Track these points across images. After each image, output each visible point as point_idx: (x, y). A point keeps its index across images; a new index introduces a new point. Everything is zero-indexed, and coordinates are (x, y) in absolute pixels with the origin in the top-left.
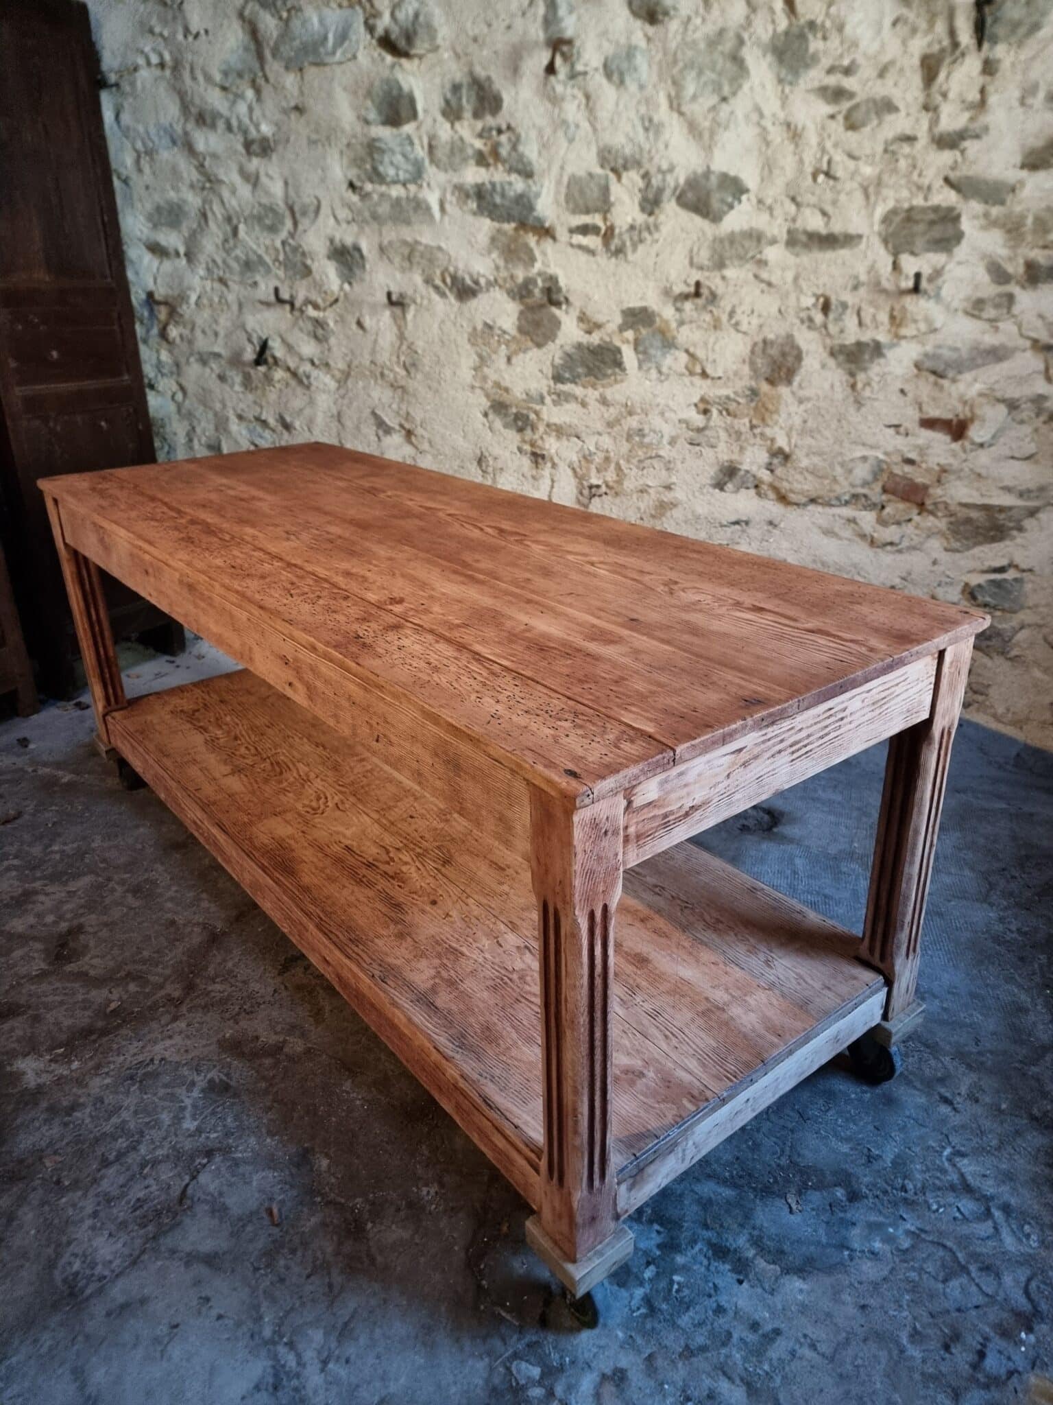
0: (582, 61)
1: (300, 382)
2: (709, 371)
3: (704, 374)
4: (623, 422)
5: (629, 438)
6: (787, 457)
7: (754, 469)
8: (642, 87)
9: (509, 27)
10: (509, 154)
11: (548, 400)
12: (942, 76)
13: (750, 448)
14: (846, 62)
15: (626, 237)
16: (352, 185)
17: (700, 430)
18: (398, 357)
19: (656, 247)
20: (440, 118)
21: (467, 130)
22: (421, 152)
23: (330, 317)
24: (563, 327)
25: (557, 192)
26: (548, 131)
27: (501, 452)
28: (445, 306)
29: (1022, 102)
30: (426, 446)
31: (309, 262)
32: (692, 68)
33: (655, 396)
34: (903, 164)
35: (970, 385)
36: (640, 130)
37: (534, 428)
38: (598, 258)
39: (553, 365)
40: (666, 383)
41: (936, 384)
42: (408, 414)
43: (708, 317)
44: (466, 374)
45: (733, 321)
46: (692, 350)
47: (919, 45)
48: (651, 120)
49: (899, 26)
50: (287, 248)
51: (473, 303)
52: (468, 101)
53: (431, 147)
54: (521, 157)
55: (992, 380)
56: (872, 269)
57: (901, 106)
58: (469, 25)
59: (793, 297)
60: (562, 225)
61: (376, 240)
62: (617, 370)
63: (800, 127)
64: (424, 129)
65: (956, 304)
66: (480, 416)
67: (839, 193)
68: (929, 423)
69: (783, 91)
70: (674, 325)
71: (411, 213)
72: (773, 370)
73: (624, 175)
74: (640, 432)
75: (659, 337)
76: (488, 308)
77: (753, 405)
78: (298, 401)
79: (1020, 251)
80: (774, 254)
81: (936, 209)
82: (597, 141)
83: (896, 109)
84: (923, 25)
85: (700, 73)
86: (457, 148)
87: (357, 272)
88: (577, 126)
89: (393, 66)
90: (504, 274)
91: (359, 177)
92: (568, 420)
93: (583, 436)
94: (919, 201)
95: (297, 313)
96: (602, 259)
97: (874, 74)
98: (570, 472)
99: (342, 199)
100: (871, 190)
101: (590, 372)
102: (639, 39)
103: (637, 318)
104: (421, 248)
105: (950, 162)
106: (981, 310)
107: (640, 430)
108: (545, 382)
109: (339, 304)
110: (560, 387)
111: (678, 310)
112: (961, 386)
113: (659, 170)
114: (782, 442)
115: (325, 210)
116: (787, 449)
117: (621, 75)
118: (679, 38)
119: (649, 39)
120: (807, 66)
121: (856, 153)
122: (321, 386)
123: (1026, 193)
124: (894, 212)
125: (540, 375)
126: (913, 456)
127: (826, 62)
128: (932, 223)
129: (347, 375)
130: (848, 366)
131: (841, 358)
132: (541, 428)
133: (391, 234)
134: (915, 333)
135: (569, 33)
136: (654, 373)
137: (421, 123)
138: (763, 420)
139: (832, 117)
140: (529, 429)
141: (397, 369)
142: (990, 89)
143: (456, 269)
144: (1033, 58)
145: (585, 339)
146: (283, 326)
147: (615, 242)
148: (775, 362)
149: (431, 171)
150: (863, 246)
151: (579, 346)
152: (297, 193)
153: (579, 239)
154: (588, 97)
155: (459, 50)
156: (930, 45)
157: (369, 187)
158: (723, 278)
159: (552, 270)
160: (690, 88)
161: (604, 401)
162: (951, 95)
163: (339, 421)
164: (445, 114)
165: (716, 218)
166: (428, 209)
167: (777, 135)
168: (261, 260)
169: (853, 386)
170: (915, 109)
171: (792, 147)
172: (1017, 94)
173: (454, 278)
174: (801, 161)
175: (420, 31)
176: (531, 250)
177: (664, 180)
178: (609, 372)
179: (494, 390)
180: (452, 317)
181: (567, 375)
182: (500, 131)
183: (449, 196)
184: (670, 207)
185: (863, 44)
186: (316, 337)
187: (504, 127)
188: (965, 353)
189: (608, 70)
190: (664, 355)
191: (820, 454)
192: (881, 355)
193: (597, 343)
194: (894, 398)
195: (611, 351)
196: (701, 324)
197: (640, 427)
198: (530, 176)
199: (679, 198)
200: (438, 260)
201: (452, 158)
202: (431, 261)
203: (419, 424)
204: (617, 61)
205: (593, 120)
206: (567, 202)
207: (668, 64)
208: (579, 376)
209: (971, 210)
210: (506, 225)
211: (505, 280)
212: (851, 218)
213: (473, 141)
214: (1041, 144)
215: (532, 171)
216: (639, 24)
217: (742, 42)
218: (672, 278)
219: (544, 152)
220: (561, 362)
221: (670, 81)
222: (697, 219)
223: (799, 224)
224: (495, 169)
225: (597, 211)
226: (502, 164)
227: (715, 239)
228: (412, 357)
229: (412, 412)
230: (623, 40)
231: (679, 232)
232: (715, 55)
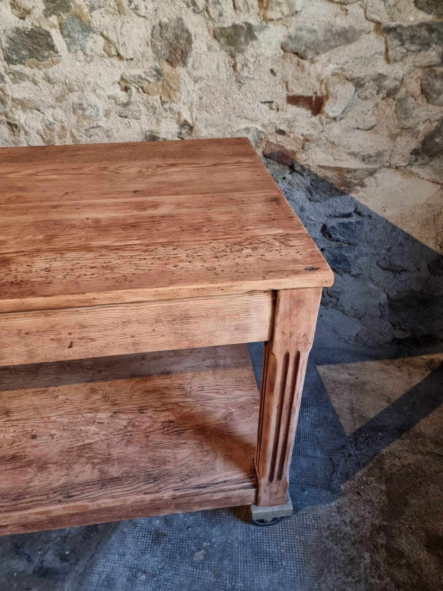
2: (121, 53)
3: (119, 56)
4: (67, 97)
5: (74, 111)
6: (191, 128)
7: (170, 137)
11: (7, 78)
13: (163, 120)
17: (126, 105)
33: (86, 75)
35: (325, 65)
39: (2, 49)
40: (92, 64)
41: (299, 64)
45: (133, 6)
46: (105, 33)
55: (343, 61)
62: (51, 52)
68: (294, 100)
70: (87, 10)
72: (170, 52)
75: (77, 21)
77: (160, 83)
92: (27, 96)
93: (41, 109)
101: (32, 53)
103: (57, 3)
107: (80, 105)
110: (12, 67)
112: (318, 66)
114: (186, 116)
116: (190, 122)
126: (283, 127)
130: (228, 48)
131: (223, 40)
132: (10, 103)
134: (279, 16)
136: (81, 55)
138: (169, 97)
145: (20, 24)
148: (171, 44)
151: (18, 31)
161: (48, 80)
169: (234, 67)
178: (46, 54)
181: (15, 57)
188: (321, 35)
190: (85, 37)
191: (215, 126)
192: (254, 38)
193: (30, 27)
194: (266, 78)
195: (43, 35)
196: (109, 9)
197: (80, 102)
208: (24, 58)
220: (7, 45)
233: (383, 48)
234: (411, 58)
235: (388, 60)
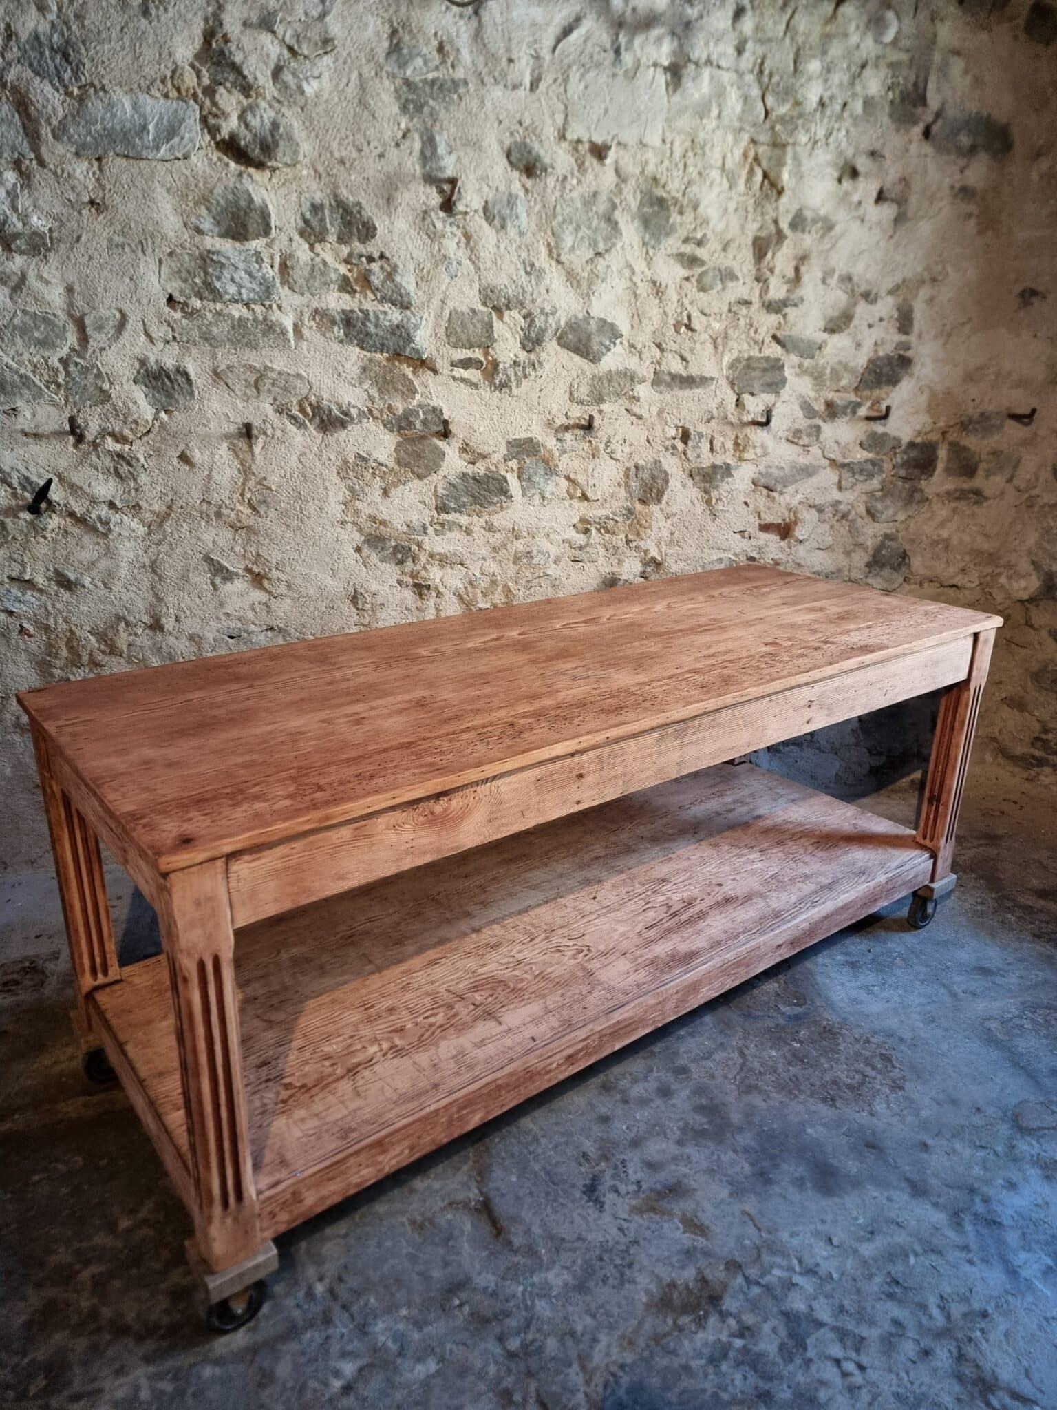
0: (464, 202)
1: (94, 529)
2: (589, 495)
3: (585, 497)
4: (509, 546)
5: (516, 560)
6: (658, 565)
7: (631, 577)
8: (521, 234)
9: (381, 156)
10: (383, 283)
11: (430, 530)
12: (770, 255)
13: (627, 560)
14: (699, 236)
16: (171, 300)
17: (581, 548)
18: (242, 495)
19: (540, 382)
20: (296, 237)
21: (331, 254)
22: (271, 273)
23: (140, 450)
24: (447, 458)
25: (437, 325)
26: (428, 265)
27: (380, 587)
28: (303, 439)
29: (824, 281)
30: (283, 589)
31: (106, 386)
32: (571, 223)
33: (539, 519)
34: (742, 322)
35: (793, 496)
36: (523, 273)
37: (415, 559)
38: (481, 391)
39: (436, 496)
40: (548, 508)
41: (769, 496)
42: (259, 555)
43: (586, 446)
44: (336, 511)
45: (609, 450)
46: (572, 476)
47: (752, 228)
48: (532, 265)
49: (739, 211)
50: (72, 368)
51: (342, 434)
52: (331, 224)
53: (284, 267)
54: (398, 287)
55: (806, 492)
56: (721, 405)
57: (739, 275)
58: (335, 145)
59: (658, 429)
60: (443, 357)
61: (208, 363)
62: (502, 497)
63: (664, 285)
64: (276, 247)
65: (780, 434)
66: (352, 551)
67: (695, 342)
68: (765, 528)
69: (647, 253)
70: (557, 454)
71: (260, 335)
72: (644, 491)
73: (506, 313)
74: (529, 555)
75: (542, 465)
76: (361, 440)
77: (628, 522)
78: (88, 550)
79: (822, 393)
80: (643, 390)
81: (767, 359)
82: (480, 279)
83: (737, 278)
85: (578, 229)
86: (317, 271)
87: (181, 399)
88: (459, 263)
89: (240, 175)
90: (379, 404)
91: (182, 292)
92: (451, 548)
93: (468, 563)
94: (755, 353)
95: (84, 447)
96: (486, 392)
97: (720, 248)
98: (454, 599)
99: (159, 314)
100: (719, 340)
101: (476, 500)
102: (517, 188)
103: (524, 448)
104: (274, 376)
105: (776, 324)
106: (799, 438)
107: (527, 553)
108: (427, 512)
109: (151, 435)
110: (444, 516)
111: (558, 440)
112: (787, 497)
113: (542, 311)
114: (654, 552)
115: (133, 323)
116: (658, 558)
117: (504, 220)
118: (558, 194)
119: (527, 191)
120: (667, 235)
121: (706, 311)
122: (125, 533)
123: (828, 350)
124: (738, 360)
125: (421, 506)
126: (754, 554)
127: (682, 233)
128: (765, 370)
129: (163, 518)
130: (702, 485)
131: (697, 479)
132: (423, 558)
133: (226, 358)
134: (753, 456)
135: (449, 173)
136: (537, 498)
137: (273, 240)
138: (638, 534)
139: (687, 279)
140: (410, 559)
141: (241, 508)
142: (803, 269)
143: (320, 399)
144: (831, 248)
145: (470, 469)
146: (62, 463)
147: (500, 378)
148: (646, 484)
149: (282, 292)
150: (713, 387)
151: (464, 476)
152: (91, 303)
153: (460, 372)
154: (468, 237)
155: (321, 169)
156: (760, 229)
157: (197, 303)
158: (600, 412)
159: (435, 402)
160: (568, 241)
161: (490, 528)
162: (777, 271)
163: (154, 571)
164: (302, 234)
165: (594, 359)
166: (284, 333)
167: (643, 289)
168: (26, 381)
169: (708, 502)
170: (750, 279)
171: (657, 301)
172: (820, 275)
173: (317, 408)
174: (665, 313)
175: (281, 143)
176: (411, 382)
177: (546, 321)
178: (495, 499)
179: (369, 524)
180: (315, 449)
181: (453, 505)
182: (371, 259)
183: (306, 321)
184: (551, 346)
185: (711, 224)
186: (117, 474)
187: (376, 255)
188: (787, 471)
189: (488, 213)
190: (547, 482)
191: (686, 561)
192: (730, 475)
193: (482, 472)
194: (740, 509)
195: (497, 479)
196: (581, 453)
197: (527, 549)
198: (407, 308)
199: (559, 339)
200: (295, 388)
201: (311, 282)
202: (286, 389)
203: (273, 567)
204: (498, 207)
205: (474, 259)
206: (448, 336)
207: (548, 216)
208: (464, 505)
209: (791, 361)
210: (378, 355)
211: (381, 411)
212: (706, 363)
213: (337, 266)
214: (836, 314)
215: (410, 303)
216: (516, 174)
217: (614, 207)
218: (554, 411)
219: (423, 284)
220: (445, 492)
221: (549, 232)
222: (577, 358)
223: (663, 367)
224: (365, 297)
225: (479, 346)
226: (373, 292)
227: (594, 376)
228: (262, 494)
229: (264, 553)
230: (502, 188)
231: (560, 369)
232: (590, 214)
233: (836, 479)
234: (859, 487)
235: (840, 488)
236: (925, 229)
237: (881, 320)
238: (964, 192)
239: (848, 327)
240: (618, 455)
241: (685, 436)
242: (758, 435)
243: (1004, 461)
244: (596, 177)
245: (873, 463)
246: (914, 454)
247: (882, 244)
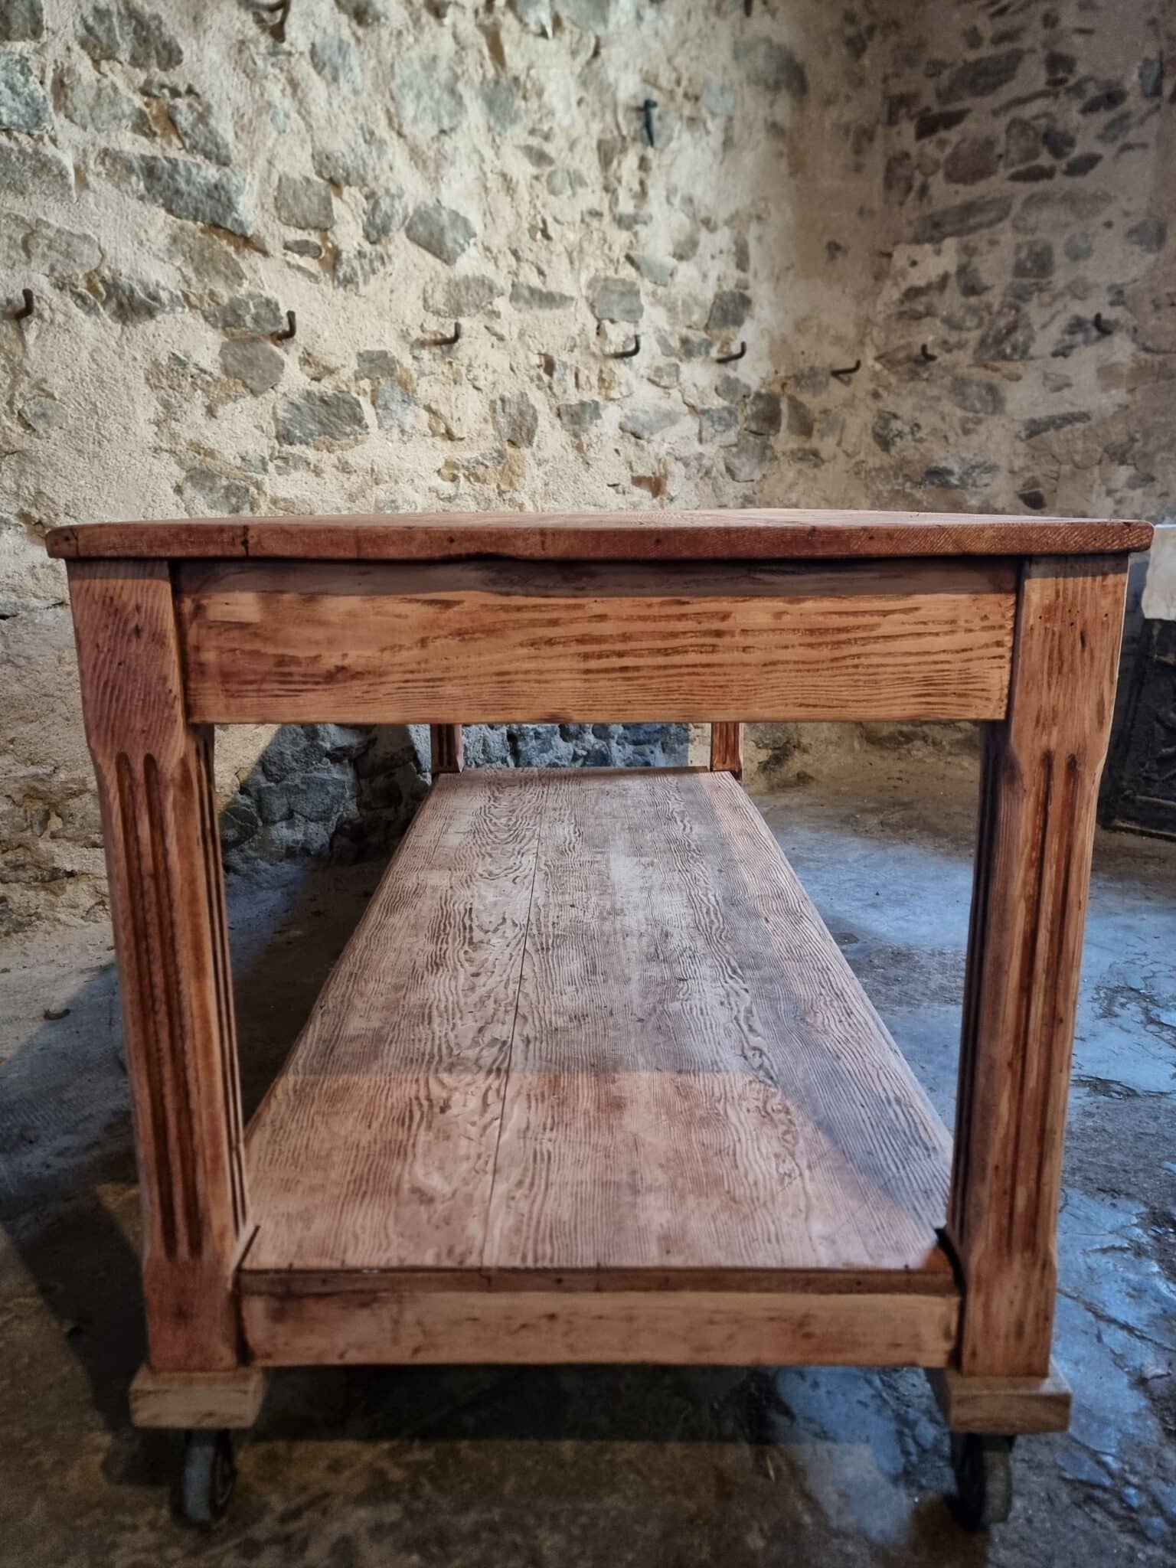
0: (288, 39)
2: (455, 431)
3: (449, 435)
4: (369, 491)
8: (356, 92)
10: (194, 126)
11: (271, 467)
12: (615, 163)
14: (545, 128)
15: (356, 264)
17: (450, 499)
18: (10, 403)
19: (390, 280)
20: (76, 48)
21: (122, 78)
22: (42, 91)
24: (286, 370)
25: (263, 193)
26: (249, 113)
29: (668, 200)
32: (411, 87)
33: (400, 460)
34: (595, 236)
35: (660, 445)
36: (361, 140)
37: (254, 506)
38: (322, 285)
39: (276, 420)
40: (409, 445)
41: (637, 444)
42: (40, 493)
43: (446, 369)
44: (147, 433)
45: (471, 376)
46: (434, 406)
47: (596, 130)
48: (372, 133)
49: (583, 106)
51: (150, 326)
52: (122, 37)
53: (60, 86)
54: (212, 134)
55: (671, 441)
56: (582, 331)
57: (588, 181)
59: (521, 354)
60: (273, 236)
62: (357, 428)
63: (513, 181)
64: (49, 56)
65: (642, 371)
66: (171, 491)
67: (551, 252)
68: (638, 481)
69: (494, 140)
70: (415, 376)
71: (29, 174)
72: (513, 430)
73: (346, 189)
74: (393, 504)
75: (398, 389)
76: (175, 336)
77: (500, 468)
79: (677, 328)
80: (501, 304)
81: (623, 282)
82: (312, 140)
83: (586, 185)
84: (599, 114)
85: (419, 96)
86: (105, 98)
88: (287, 116)
90: (197, 288)
92: (299, 493)
94: (611, 273)
96: (327, 287)
97: (566, 147)
100: (575, 254)
101: (325, 428)
102: (346, 34)
103: (377, 364)
104: (51, 234)
105: (628, 242)
106: (661, 377)
107: (393, 501)
108: (266, 441)
110: (287, 448)
111: (415, 358)
112: (655, 446)
113: (387, 191)
117: (336, 69)
118: (394, 50)
119: (358, 40)
120: (513, 121)
121: (559, 217)
123: (679, 278)
124: (595, 279)
125: (258, 433)
127: (528, 123)
128: (622, 294)
130: (571, 427)
131: (566, 419)
132: (265, 507)
134: (618, 396)
136: (396, 432)
138: (511, 484)
139: (537, 178)
140: (247, 506)
141: (9, 424)
142: (649, 183)
143: (117, 274)
144: (671, 165)
145: (315, 387)
147: (343, 270)
148: (515, 422)
149: (57, 121)
150: (572, 309)
151: (309, 395)
153: (295, 258)
154: (294, 84)
156: (603, 131)
159: (268, 293)
160: (409, 110)
161: (345, 468)
162: (624, 182)
164: (83, 45)
165: (449, 260)
166: (62, 175)
167: (494, 182)
169: (579, 448)
170: (598, 188)
171: (509, 199)
172: (664, 193)
173: (113, 287)
174: (518, 215)
176: (235, 263)
177: (393, 206)
178: (348, 430)
179: (191, 454)
180: (113, 343)
181: (298, 433)
182: (175, 93)
183: (91, 164)
184: (399, 238)
185: (558, 115)
188: (652, 416)
189: (316, 58)
190: (405, 411)
192: (599, 416)
193: (330, 392)
194: (612, 458)
195: (348, 403)
196: (441, 377)
197: (392, 497)
198: (226, 164)
199: (408, 230)
200: (81, 254)
201: (97, 111)
202: (68, 255)
203: (61, 509)
204: (328, 52)
205: (304, 113)
206: (277, 209)
207: (385, 75)
208: (312, 435)
209: (645, 286)
210: (190, 224)
211: (200, 298)
212: (563, 280)
213: (131, 95)
214: (682, 238)
215: (228, 157)
216: (344, 18)
217: (456, 78)
218: (408, 321)
219: (244, 136)
220: (286, 415)
221: (388, 96)
222: (429, 257)
223: (521, 279)
224: (170, 143)
225: (316, 228)
226: (179, 137)
227: (450, 281)
228: (40, 404)
229: (47, 490)
230: (330, 30)
231: (411, 268)
232: (432, 82)
233: (696, 429)
234: (718, 439)
235: (701, 440)
236: (749, 159)
237: (721, 252)
238: (775, 129)
239: (694, 254)
240: (480, 384)
241: (549, 366)
242: (621, 369)
243: (834, 423)
244: (434, 37)
245: (730, 412)
246: (761, 405)
247: (715, 167)
